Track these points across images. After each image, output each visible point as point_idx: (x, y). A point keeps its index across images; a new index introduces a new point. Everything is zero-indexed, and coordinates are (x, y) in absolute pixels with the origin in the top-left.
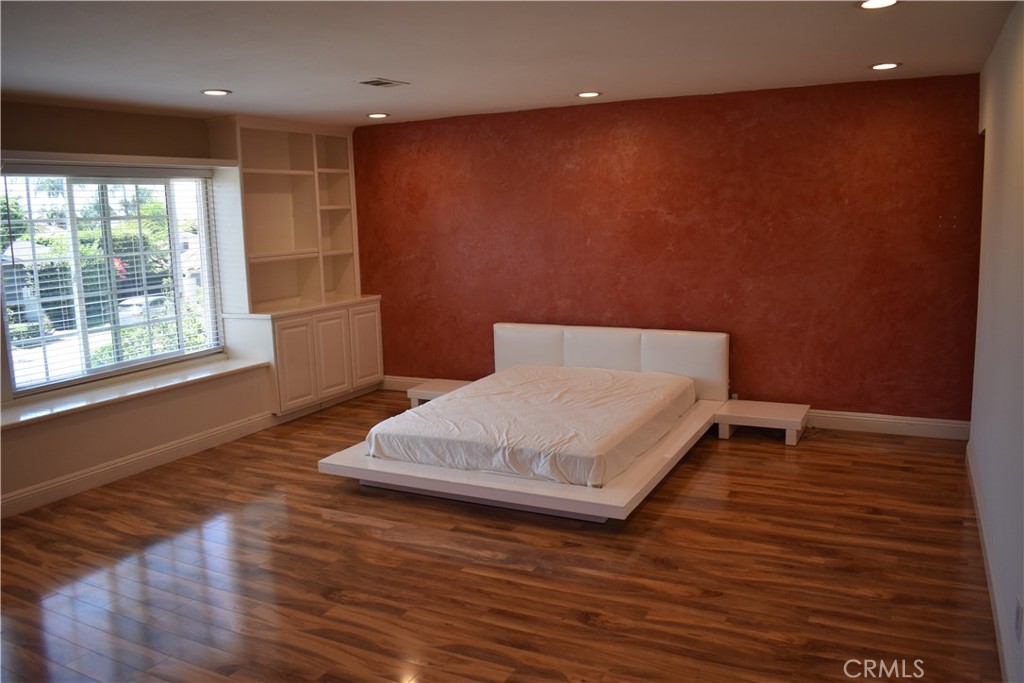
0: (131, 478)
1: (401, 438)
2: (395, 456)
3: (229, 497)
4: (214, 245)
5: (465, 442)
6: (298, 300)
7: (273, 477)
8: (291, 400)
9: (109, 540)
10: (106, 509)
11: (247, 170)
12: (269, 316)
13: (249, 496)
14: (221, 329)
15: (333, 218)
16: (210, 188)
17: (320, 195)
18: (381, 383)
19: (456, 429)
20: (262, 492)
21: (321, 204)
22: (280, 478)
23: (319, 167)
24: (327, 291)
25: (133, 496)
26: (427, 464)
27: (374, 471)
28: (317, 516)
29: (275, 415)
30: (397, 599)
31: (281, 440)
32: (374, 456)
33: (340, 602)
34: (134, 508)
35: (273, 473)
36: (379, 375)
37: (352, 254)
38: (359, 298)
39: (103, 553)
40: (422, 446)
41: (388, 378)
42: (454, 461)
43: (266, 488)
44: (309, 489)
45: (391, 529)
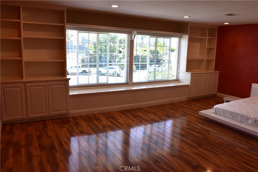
0: (154, 106)
1: (222, 110)
2: (220, 114)
3: (176, 115)
4: (179, 54)
5: (241, 115)
6: (198, 70)
7: (187, 113)
8: (193, 95)
9: (148, 119)
10: (148, 112)
11: (190, 36)
12: (191, 73)
13: (181, 116)
14: (178, 75)
15: (209, 50)
16: (180, 40)
17: (207, 43)
18: (216, 94)
19: (239, 110)
20: (184, 116)
21: (207, 46)
22: (188, 114)
23: (208, 36)
24: (205, 68)
25: (154, 110)
26: (229, 118)
27: (213, 117)
28: (197, 125)
29: (188, 98)
30: (217, 151)
31: (189, 104)
32: (214, 113)
33: (202, 148)
34: (154, 113)
35: (186, 112)
36: (216, 92)
37: (213, 60)
38: (213, 71)
39: (147, 122)
40: (228, 113)
41: (218, 93)
42: (237, 119)
43: (184, 115)
44: (196, 118)
45: (216, 133)
